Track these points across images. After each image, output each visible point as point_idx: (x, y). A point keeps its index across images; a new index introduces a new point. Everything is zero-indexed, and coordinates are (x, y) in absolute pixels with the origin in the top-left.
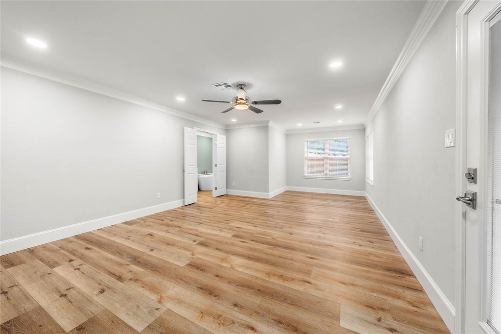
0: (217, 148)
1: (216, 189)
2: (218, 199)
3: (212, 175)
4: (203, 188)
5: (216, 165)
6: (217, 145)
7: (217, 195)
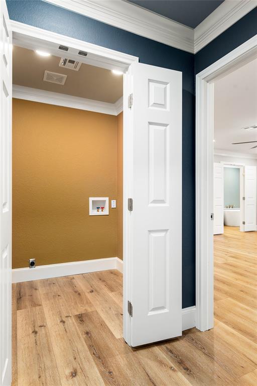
0: (246, 179)
1: (244, 223)
2: (246, 233)
3: (239, 210)
4: (228, 223)
5: (244, 198)
6: (246, 177)
7: (246, 230)
